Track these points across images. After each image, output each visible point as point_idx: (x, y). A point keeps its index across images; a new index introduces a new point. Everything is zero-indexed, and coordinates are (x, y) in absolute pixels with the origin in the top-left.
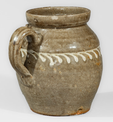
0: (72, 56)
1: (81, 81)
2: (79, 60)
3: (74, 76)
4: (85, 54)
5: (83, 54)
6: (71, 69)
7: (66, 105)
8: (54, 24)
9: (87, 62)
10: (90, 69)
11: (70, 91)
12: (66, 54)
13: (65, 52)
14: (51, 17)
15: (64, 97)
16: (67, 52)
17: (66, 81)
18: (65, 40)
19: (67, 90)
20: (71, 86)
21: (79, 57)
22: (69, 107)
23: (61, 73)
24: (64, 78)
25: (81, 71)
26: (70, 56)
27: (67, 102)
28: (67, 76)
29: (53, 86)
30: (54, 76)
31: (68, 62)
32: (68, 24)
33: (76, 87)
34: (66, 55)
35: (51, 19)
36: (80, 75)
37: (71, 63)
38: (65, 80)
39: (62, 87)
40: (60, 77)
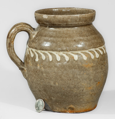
0: (54, 55)
1: (62, 80)
2: (61, 59)
3: (54, 73)
4: (69, 54)
5: (67, 55)
6: (52, 67)
7: (52, 101)
8: (45, 23)
9: (70, 62)
10: (73, 70)
11: (52, 88)
12: (49, 51)
13: (48, 50)
14: (43, 15)
15: (49, 93)
16: (50, 50)
17: (48, 78)
18: (52, 38)
19: (49, 86)
20: (52, 83)
21: (62, 57)
22: (56, 104)
23: (43, 69)
24: (45, 74)
25: (62, 70)
26: (53, 54)
27: (53, 98)
28: (48, 73)
29: (37, 81)
30: (38, 72)
31: (50, 60)
32: (56, 23)
33: (57, 84)
34: (49, 53)
35: (43, 18)
36: (61, 74)
37: (52, 61)
38: (46, 77)
39: (45, 83)
40: (42, 73)
